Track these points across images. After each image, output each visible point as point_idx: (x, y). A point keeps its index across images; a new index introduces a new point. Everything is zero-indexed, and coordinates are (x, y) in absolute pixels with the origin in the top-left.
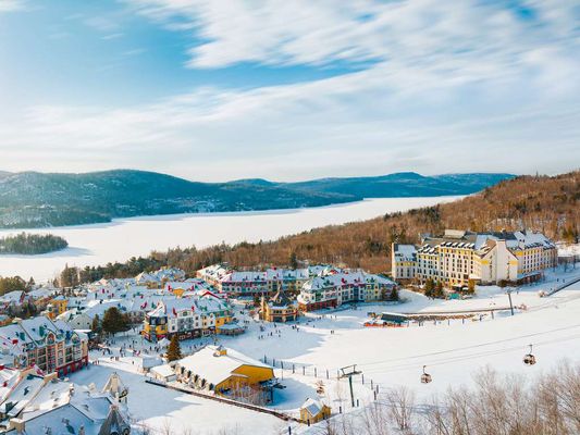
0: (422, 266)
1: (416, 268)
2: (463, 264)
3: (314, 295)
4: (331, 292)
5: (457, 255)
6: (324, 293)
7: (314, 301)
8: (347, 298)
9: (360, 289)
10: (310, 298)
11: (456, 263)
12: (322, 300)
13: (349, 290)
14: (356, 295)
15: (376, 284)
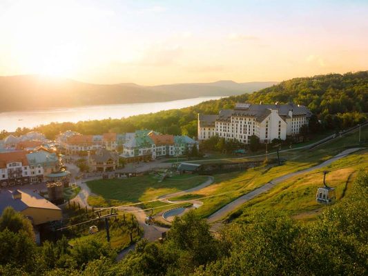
0: (219, 130)
1: (215, 131)
2: (248, 128)
3: (133, 151)
5: (243, 122)
6: (141, 150)
7: (133, 156)
8: (160, 153)
9: (170, 147)
10: (130, 154)
11: (243, 128)
12: (140, 155)
13: (162, 147)
14: (168, 151)
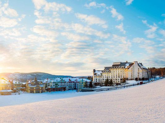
0: (104, 77)
1: (102, 78)
2: (120, 74)
3: (54, 84)
4: (63, 84)
6: (60, 84)
7: (54, 87)
8: (71, 87)
9: (77, 84)
10: (53, 86)
11: (117, 74)
13: (72, 84)
14: (75, 86)
15: (84, 82)
